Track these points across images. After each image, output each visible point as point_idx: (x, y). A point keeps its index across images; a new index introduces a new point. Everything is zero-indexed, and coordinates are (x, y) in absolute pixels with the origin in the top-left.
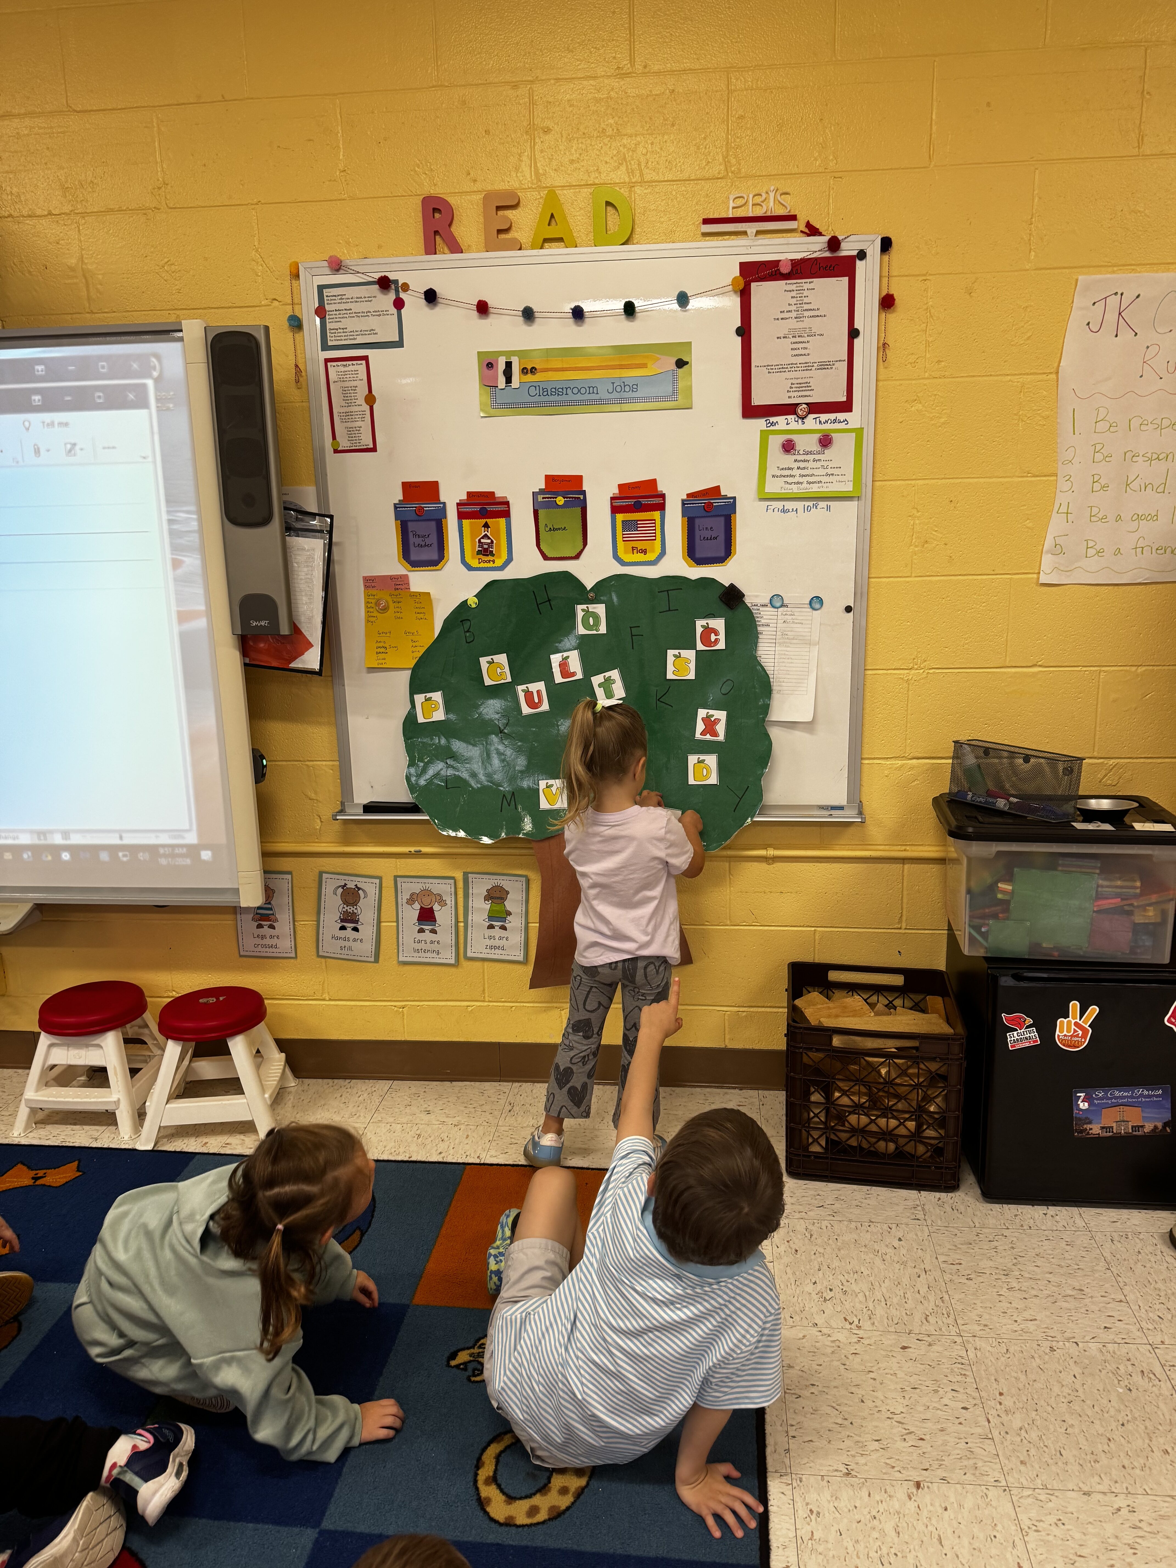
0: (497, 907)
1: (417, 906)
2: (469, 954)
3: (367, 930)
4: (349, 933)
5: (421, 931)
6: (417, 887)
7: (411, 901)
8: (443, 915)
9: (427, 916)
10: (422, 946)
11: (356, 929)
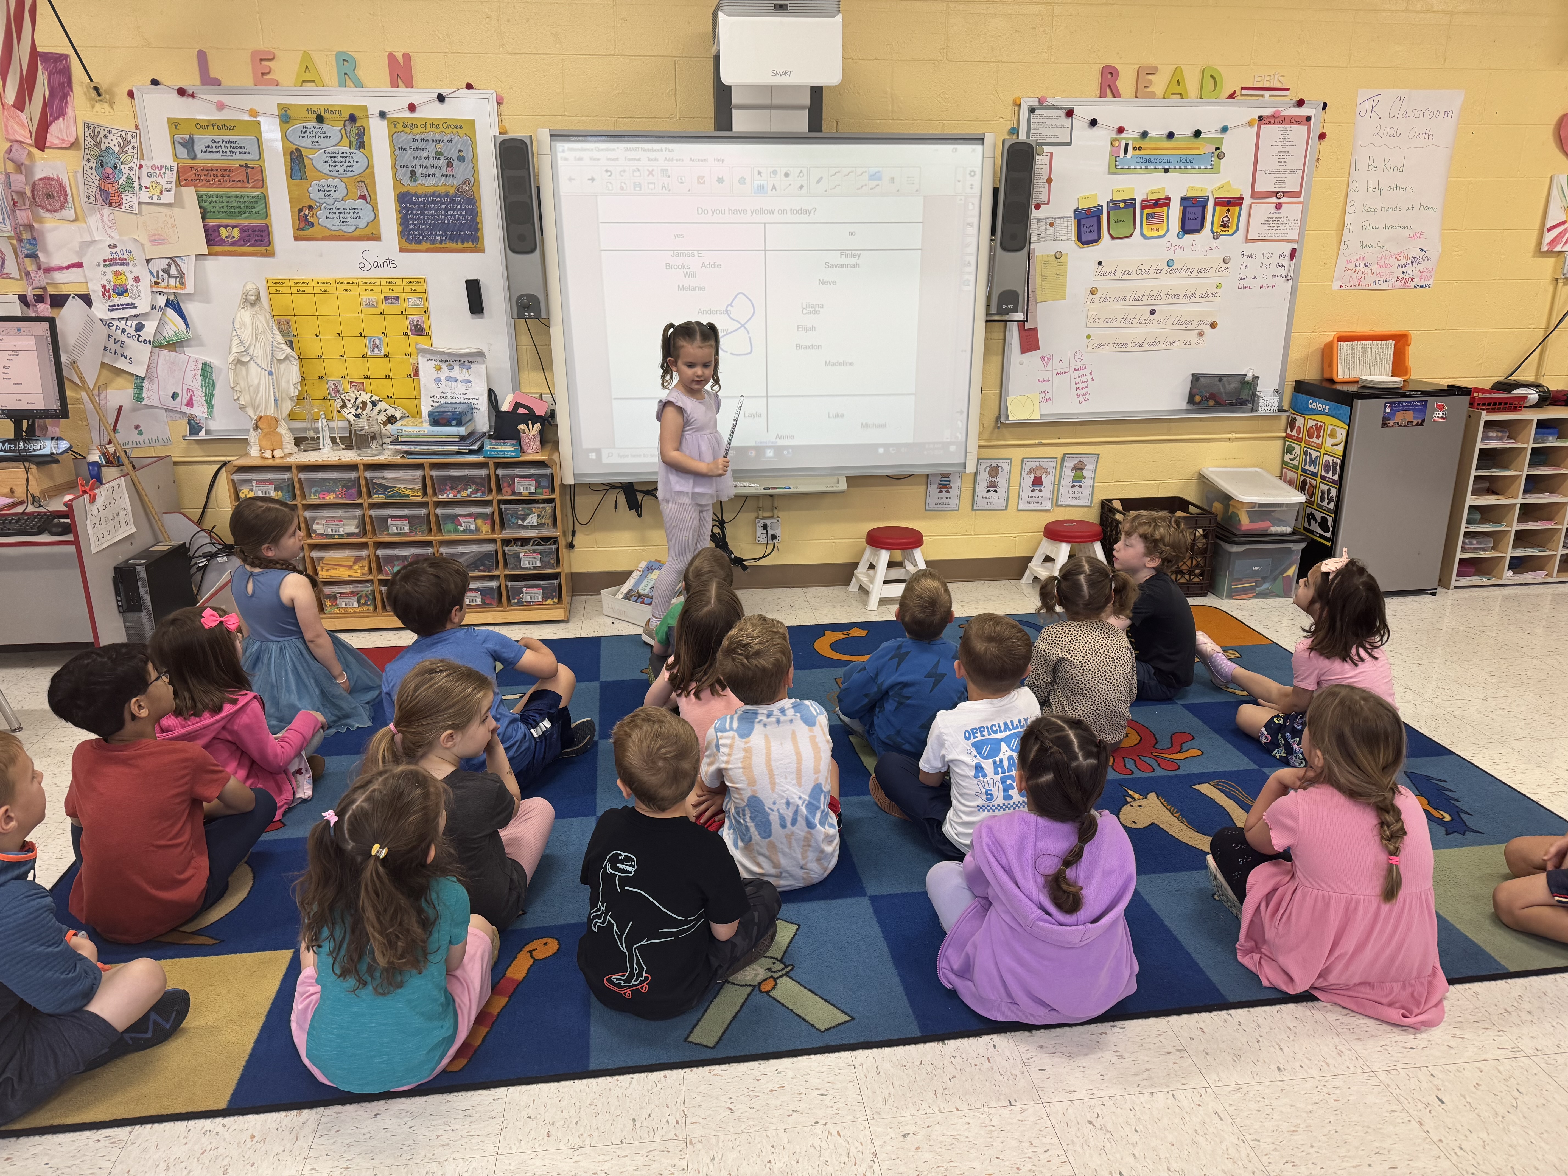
0: (1078, 474)
1: (1033, 476)
2: (1060, 503)
3: (1002, 491)
4: (992, 494)
5: (1033, 490)
6: (1034, 464)
7: (1029, 473)
8: (1047, 481)
9: (1037, 482)
10: (1033, 499)
11: (996, 491)
